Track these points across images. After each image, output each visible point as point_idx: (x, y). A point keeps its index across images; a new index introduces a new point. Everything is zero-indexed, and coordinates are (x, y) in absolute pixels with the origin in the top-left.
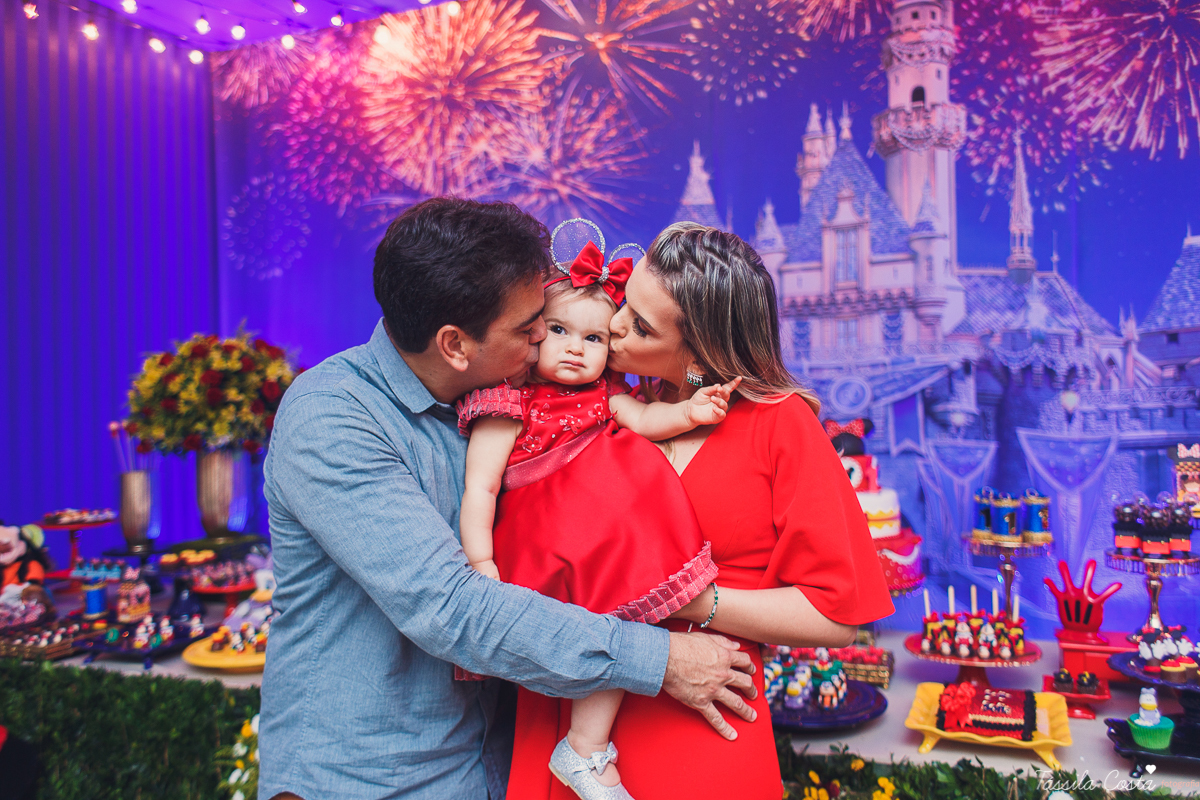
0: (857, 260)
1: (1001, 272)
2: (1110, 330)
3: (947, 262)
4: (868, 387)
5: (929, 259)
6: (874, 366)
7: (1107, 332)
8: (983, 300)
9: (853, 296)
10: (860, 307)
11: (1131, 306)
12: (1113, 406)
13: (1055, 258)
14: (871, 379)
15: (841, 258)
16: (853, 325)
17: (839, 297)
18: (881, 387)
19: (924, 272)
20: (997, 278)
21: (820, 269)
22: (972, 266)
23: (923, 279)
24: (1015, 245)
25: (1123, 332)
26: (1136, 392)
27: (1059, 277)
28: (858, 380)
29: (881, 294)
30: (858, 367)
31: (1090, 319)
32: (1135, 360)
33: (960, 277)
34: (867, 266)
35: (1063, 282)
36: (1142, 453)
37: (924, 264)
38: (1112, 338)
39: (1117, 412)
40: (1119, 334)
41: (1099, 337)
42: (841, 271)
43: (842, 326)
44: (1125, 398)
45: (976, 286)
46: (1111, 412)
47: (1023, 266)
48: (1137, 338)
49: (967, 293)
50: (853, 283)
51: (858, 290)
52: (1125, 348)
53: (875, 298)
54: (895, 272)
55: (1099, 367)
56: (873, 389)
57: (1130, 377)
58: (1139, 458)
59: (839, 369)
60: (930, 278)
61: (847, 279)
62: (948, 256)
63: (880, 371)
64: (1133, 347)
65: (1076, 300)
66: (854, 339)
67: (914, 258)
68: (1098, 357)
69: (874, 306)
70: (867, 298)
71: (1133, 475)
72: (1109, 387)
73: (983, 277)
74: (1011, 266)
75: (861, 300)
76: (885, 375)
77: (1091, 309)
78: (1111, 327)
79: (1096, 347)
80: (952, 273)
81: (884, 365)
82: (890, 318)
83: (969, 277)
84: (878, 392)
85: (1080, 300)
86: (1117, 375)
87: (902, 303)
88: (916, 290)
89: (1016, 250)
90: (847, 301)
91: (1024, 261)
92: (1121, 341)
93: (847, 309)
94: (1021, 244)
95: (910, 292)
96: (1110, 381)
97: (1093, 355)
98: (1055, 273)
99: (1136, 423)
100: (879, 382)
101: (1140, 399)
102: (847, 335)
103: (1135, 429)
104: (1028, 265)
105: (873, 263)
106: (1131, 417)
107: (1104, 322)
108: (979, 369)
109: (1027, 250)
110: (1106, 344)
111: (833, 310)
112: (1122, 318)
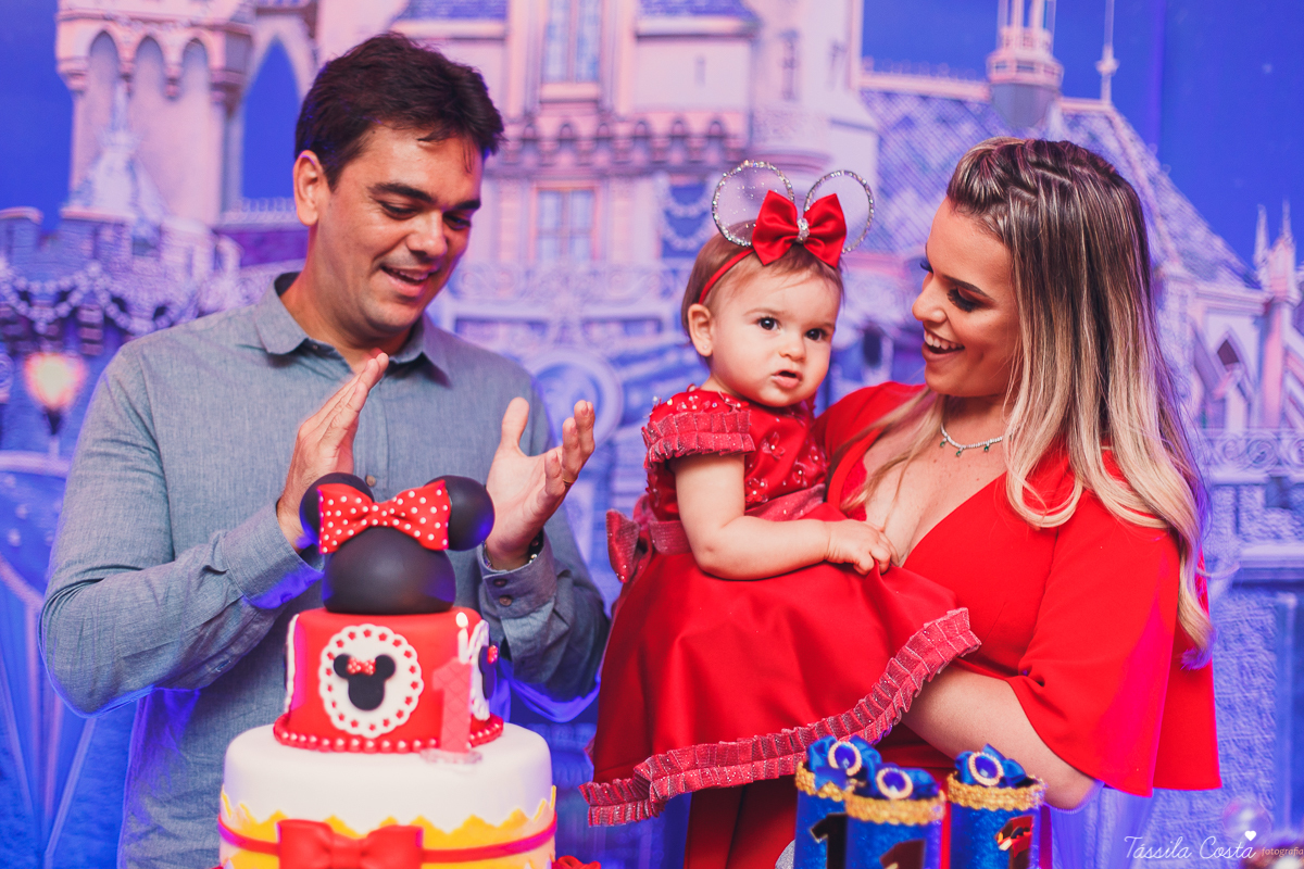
0: (599, 22)
1: (973, 91)
2: (1228, 265)
3: (837, 50)
4: (610, 382)
5: (791, 37)
6: (629, 324)
7: (1224, 274)
8: (924, 167)
9: (585, 126)
10: (602, 159)
11: (1286, 209)
12: (1225, 472)
13: (1108, 64)
14: (622, 361)
15: (558, 16)
16: (579, 204)
17: (548, 125)
18: (645, 383)
19: (776, 76)
20: (960, 103)
21: (500, 40)
22: (896, 71)
23: (769, 95)
24: (1009, 23)
25: (1263, 275)
26: (1286, 441)
27: (1118, 120)
28: (586, 361)
29: (660, 125)
30: (587, 323)
31: (1186, 236)
32: (1287, 352)
33: (867, 96)
34: (627, 44)
35: (1126, 132)
36: (1290, 600)
37: (775, 52)
38: (1237, 289)
39: (1237, 487)
40: (1252, 283)
41: (1203, 287)
42: (556, 49)
43: (550, 202)
44: (1258, 453)
45: (907, 122)
46: (1219, 486)
47: (1027, 77)
48: (1295, 296)
49: (882, 142)
50: (588, 90)
51: (596, 103)
52: (1266, 316)
53: (643, 137)
54: (701, 63)
55: (1197, 367)
56: (627, 387)
57: (1274, 397)
58: (1280, 611)
59: (536, 325)
60: (789, 94)
61: (568, 78)
62: (840, 36)
63: (644, 341)
64: (1285, 317)
65: (1153, 181)
66: (580, 246)
67: (749, 34)
68: (1198, 338)
69: (639, 157)
70: (622, 130)
71: (1265, 658)
72: (1221, 421)
73: (924, 98)
74: (996, 76)
75: (603, 139)
76: (660, 353)
77: (1189, 210)
78: (1234, 260)
79: (1196, 310)
80: (848, 83)
81: (659, 325)
82: (677, 192)
83: (889, 95)
84: (636, 398)
85: (1165, 180)
86: (1240, 387)
87: (712, 156)
88: (752, 119)
89: (1011, 32)
90: (567, 139)
91: (1027, 66)
92: (1258, 297)
93: (565, 160)
94: (1026, 22)
95: (735, 125)
96: (1223, 401)
97: (1188, 337)
98: (1105, 105)
99: (1277, 518)
100: (639, 370)
101: (1295, 457)
102: (564, 235)
103: (1278, 537)
104: (1040, 77)
105: (641, 38)
106: (1268, 505)
107: (1218, 243)
108: (899, 349)
109: (1042, 36)
110: (1219, 307)
111: (529, 160)
112: (1261, 238)
